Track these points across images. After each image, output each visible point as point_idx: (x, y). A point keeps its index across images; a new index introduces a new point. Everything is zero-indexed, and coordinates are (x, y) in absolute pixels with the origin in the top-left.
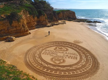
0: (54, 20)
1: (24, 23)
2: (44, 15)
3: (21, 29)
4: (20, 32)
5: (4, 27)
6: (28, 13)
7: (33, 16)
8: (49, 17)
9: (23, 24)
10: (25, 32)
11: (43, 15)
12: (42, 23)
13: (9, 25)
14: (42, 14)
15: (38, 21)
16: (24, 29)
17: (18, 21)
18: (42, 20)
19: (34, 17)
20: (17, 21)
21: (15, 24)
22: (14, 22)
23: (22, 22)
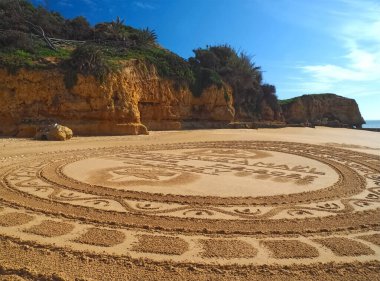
0: (267, 115)
1: (121, 88)
2: (219, 86)
3: (104, 109)
4: (102, 119)
5: (44, 94)
6: (154, 70)
7: (173, 82)
8: (246, 101)
9: (116, 93)
10: (121, 120)
11: (213, 87)
12: (212, 115)
13: (64, 87)
14: (212, 82)
15: (196, 107)
16: (116, 109)
17: (99, 76)
18: (213, 101)
19: (176, 88)
20: (92, 77)
21: (84, 85)
22: (81, 79)
23: (115, 85)
